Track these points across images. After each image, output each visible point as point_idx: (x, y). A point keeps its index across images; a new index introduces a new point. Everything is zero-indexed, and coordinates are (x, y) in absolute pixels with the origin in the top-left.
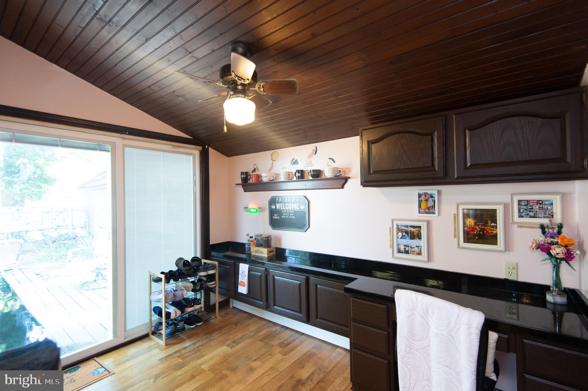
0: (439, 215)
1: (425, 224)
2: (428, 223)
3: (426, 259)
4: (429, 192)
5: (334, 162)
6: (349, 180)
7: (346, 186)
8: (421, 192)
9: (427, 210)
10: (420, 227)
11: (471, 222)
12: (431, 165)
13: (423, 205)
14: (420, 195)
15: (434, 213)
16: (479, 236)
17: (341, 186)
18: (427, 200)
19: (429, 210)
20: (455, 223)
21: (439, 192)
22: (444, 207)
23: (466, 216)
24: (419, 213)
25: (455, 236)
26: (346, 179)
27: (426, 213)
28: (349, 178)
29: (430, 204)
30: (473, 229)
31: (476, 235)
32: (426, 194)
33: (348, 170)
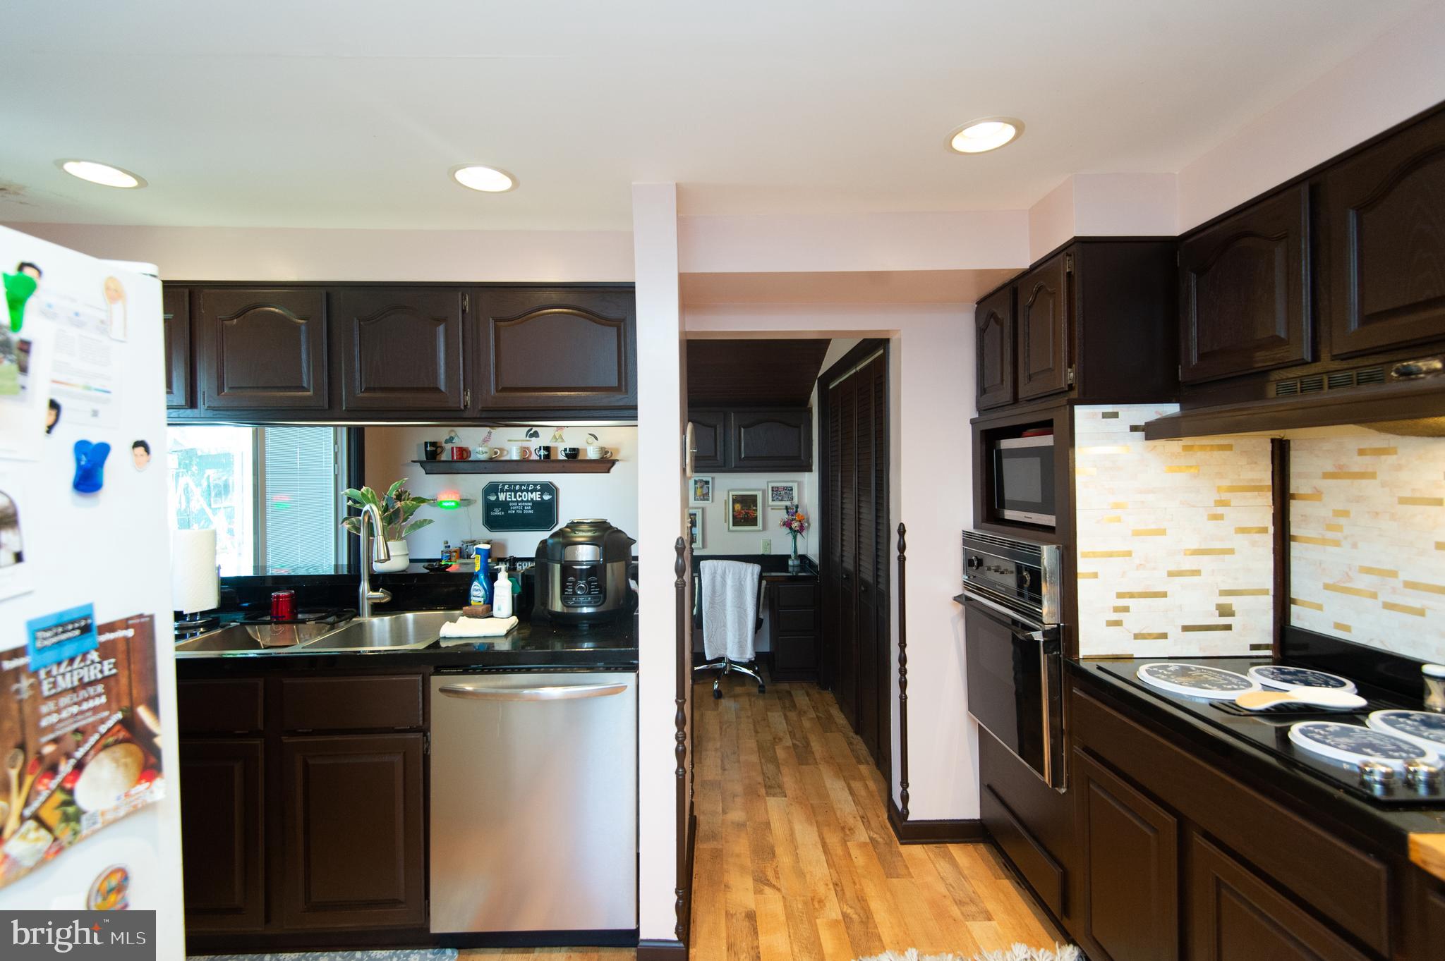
0: (712, 501)
1: (700, 510)
2: (703, 510)
3: (701, 546)
4: (705, 479)
5: (596, 439)
6: (617, 463)
7: (612, 470)
8: (697, 479)
10: (695, 515)
11: (738, 507)
12: (713, 454)
15: (708, 500)
16: (745, 518)
17: (607, 471)
20: (726, 509)
21: (713, 478)
22: (717, 493)
23: (734, 501)
25: (725, 522)
26: (613, 462)
27: (701, 500)
28: (618, 460)
30: (740, 513)
31: (742, 518)
32: (701, 481)
33: (618, 450)
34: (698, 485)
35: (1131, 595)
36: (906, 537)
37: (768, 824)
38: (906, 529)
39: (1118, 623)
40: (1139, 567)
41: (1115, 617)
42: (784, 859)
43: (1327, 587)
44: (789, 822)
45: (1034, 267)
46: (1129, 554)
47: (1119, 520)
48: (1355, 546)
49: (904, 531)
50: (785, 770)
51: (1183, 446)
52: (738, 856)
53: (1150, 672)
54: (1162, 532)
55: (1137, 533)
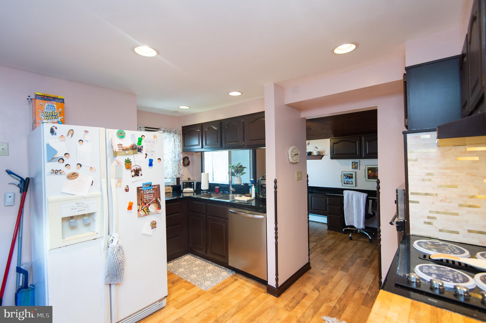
0: (359, 170)
1: (354, 173)
2: (356, 173)
3: (354, 186)
5: (317, 148)
6: (324, 156)
7: (322, 158)
8: (353, 161)
9: (355, 168)
10: (352, 174)
11: (370, 172)
12: (355, 152)
13: (353, 166)
14: (352, 163)
15: (357, 169)
16: (373, 176)
17: (320, 159)
18: (355, 164)
19: (356, 168)
20: (365, 173)
21: (359, 161)
22: (361, 167)
23: (368, 170)
24: (352, 169)
25: (365, 177)
26: (323, 156)
27: (355, 169)
28: (324, 155)
29: (356, 166)
30: (371, 174)
31: (371, 176)
32: (355, 162)
33: (324, 152)
34: (353, 164)
35: (437, 213)
37: (333, 277)
39: (429, 223)
40: (441, 201)
41: (429, 220)
42: (329, 286)
44: (341, 279)
46: (436, 195)
47: (430, 180)
50: (355, 266)
54: (456, 187)
55: (440, 186)
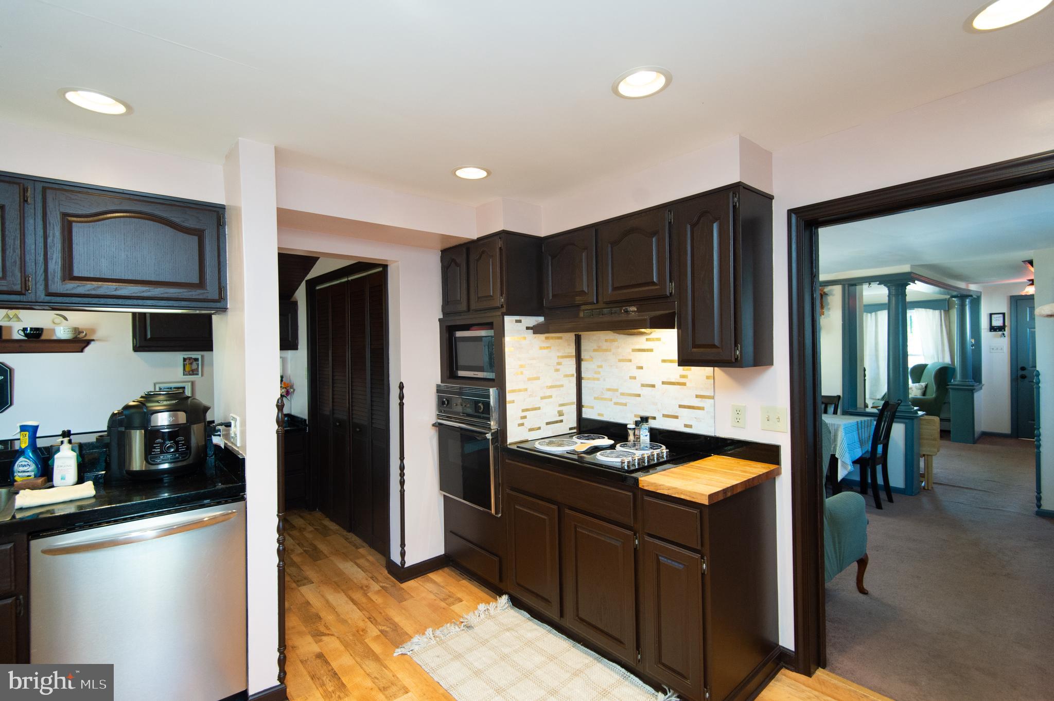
0: (202, 375)
1: (190, 384)
2: (193, 383)
4: (194, 357)
5: (66, 320)
6: (92, 343)
7: (86, 349)
8: (186, 357)
9: (191, 373)
10: (184, 388)
13: (187, 369)
14: (185, 360)
15: (197, 374)
17: (80, 350)
18: (191, 364)
19: (193, 372)
21: (203, 357)
22: (207, 369)
24: (184, 375)
26: (88, 342)
27: (190, 375)
28: (93, 340)
29: (194, 366)
32: (190, 359)
33: (93, 331)
34: (187, 362)
35: (527, 410)
36: (404, 391)
37: (308, 603)
38: (404, 385)
39: (522, 425)
40: (530, 396)
41: (521, 421)
42: (329, 618)
43: (595, 398)
44: (323, 596)
45: (479, 239)
46: (526, 390)
47: (522, 373)
48: (604, 380)
49: (403, 387)
50: (305, 568)
51: (546, 337)
52: (293, 628)
53: (539, 444)
54: (538, 378)
55: (529, 379)
